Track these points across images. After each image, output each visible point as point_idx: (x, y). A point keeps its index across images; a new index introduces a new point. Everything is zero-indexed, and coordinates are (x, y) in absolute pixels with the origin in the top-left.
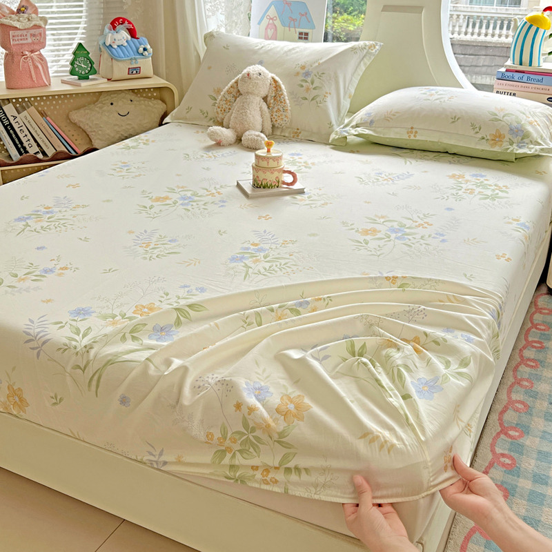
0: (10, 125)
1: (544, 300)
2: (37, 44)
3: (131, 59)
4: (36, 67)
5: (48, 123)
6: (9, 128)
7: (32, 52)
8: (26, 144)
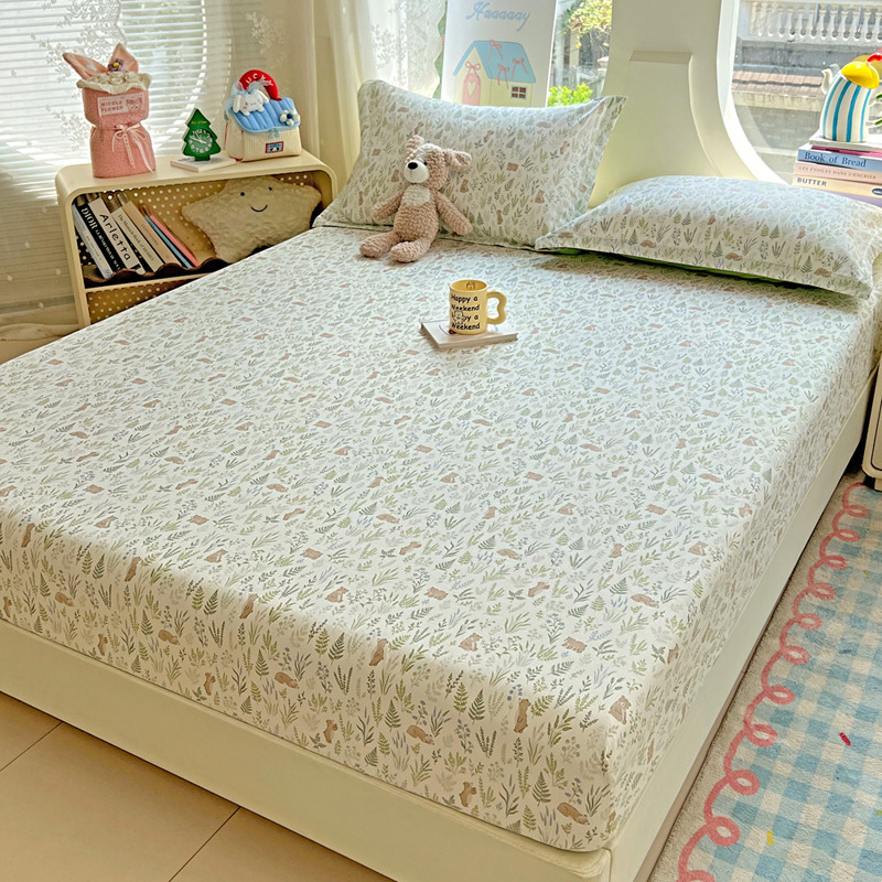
0: (99, 227)
1: (857, 494)
2: (136, 113)
3: (270, 131)
4: (134, 146)
5: (152, 225)
6: (98, 233)
7: (129, 125)
8: (121, 255)
